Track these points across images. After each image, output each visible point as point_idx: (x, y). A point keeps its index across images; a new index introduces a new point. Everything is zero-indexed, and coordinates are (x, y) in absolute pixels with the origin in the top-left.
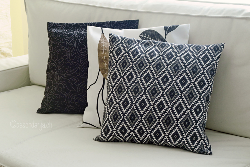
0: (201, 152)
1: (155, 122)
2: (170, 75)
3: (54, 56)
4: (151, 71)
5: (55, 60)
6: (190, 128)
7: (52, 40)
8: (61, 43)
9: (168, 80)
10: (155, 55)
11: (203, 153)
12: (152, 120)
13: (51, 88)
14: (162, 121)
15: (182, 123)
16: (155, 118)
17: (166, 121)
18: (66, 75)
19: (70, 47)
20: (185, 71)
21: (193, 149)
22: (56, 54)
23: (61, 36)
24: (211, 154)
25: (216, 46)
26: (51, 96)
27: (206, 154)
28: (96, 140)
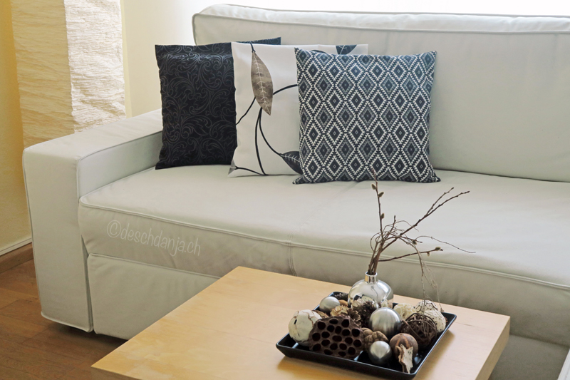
0: (429, 181)
1: (373, 152)
2: (383, 94)
3: (171, 91)
4: (359, 91)
5: (173, 96)
6: (415, 154)
7: (165, 69)
8: (180, 74)
9: (382, 100)
10: (360, 71)
11: (432, 182)
12: (370, 149)
13: (173, 134)
14: (382, 149)
15: (406, 149)
16: (373, 146)
17: (387, 149)
18: (192, 115)
19: (193, 77)
20: (400, 88)
21: (420, 178)
22: (174, 88)
23: (178, 63)
24: (439, 180)
25: (427, 56)
26: (174, 144)
27: (435, 181)
28: (297, 183)
